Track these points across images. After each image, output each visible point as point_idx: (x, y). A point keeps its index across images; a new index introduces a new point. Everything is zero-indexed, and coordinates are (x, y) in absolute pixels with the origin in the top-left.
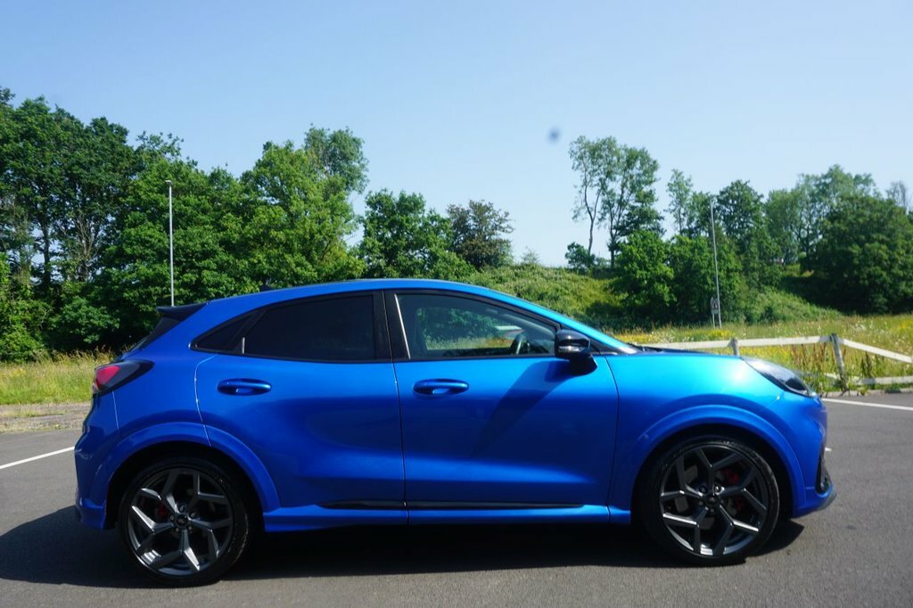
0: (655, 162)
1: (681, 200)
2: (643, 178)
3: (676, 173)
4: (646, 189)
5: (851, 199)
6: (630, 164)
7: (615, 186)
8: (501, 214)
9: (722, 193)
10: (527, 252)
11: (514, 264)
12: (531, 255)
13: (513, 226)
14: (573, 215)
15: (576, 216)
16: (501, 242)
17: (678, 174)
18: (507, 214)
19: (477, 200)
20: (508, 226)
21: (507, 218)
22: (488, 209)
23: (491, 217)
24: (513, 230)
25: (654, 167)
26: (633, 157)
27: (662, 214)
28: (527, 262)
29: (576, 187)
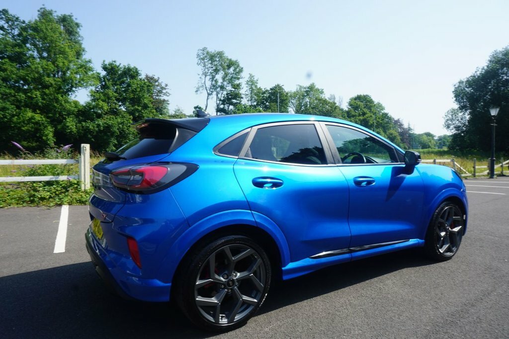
0: (242, 68)
1: (252, 90)
2: (235, 76)
3: (251, 75)
4: (237, 82)
5: (320, 100)
6: (229, 67)
7: (219, 77)
8: (163, 85)
9: (271, 89)
10: (177, 108)
11: (170, 114)
12: (179, 110)
13: (170, 93)
14: (195, 89)
15: (197, 91)
16: (164, 101)
17: (251, 76)
18: (166, 85)
19: (150, 75)
20: (167, 92)
21: (166, 88)
22: (157, 81)
23: (157, 86)
24: (170, 94)
25: (241, 71)
26: (231, 64)
27: (243, 96)
28: (177, 114)
29: (199, 75)
